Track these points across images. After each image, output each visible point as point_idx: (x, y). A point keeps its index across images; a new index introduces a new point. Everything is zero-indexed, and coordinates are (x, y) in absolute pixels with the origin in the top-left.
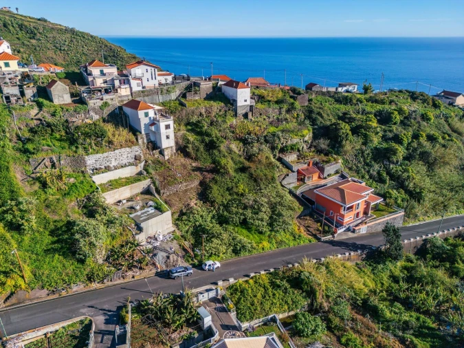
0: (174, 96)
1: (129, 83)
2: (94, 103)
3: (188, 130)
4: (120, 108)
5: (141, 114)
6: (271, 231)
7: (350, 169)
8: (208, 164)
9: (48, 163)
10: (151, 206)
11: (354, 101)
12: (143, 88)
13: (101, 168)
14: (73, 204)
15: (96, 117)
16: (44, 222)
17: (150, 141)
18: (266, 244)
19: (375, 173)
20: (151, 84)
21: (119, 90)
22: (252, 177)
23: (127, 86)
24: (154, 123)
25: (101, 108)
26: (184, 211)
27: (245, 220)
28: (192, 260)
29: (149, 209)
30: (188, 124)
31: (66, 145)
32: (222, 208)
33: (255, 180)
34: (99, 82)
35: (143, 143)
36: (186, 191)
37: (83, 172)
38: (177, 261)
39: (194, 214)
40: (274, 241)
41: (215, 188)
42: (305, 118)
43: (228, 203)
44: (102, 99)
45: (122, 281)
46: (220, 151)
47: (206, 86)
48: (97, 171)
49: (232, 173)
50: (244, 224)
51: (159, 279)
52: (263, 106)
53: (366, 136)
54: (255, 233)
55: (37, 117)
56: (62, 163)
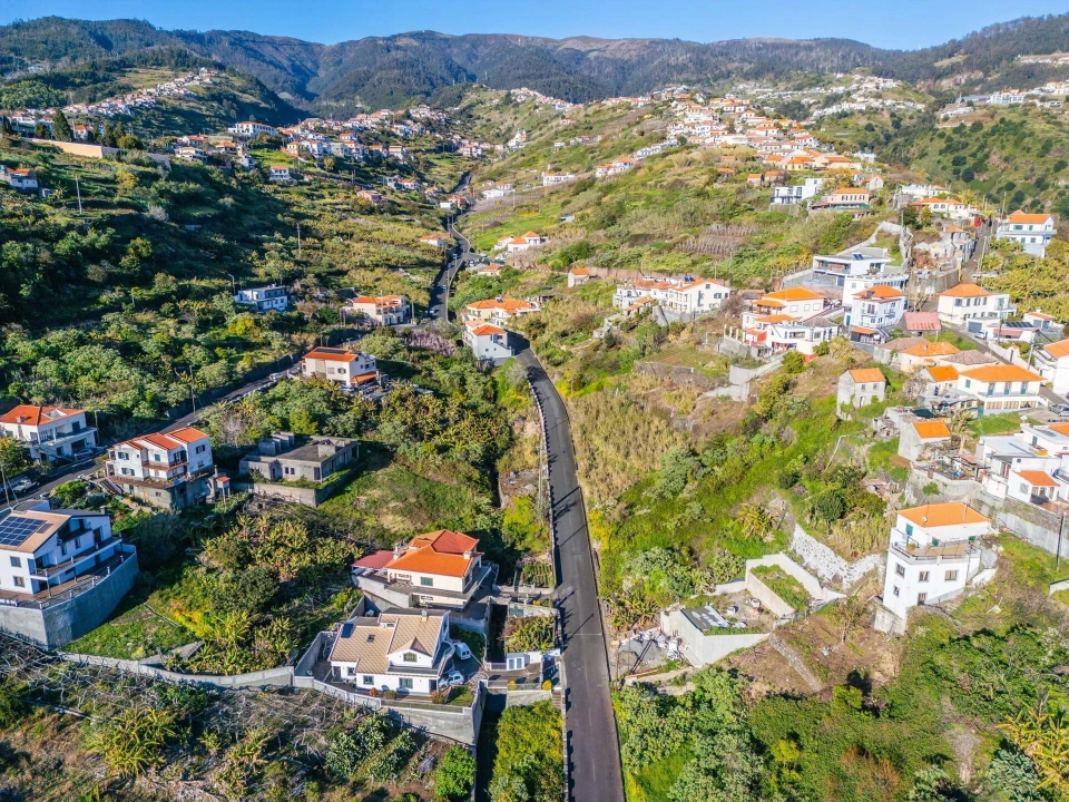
12: (1037, 501)
15: (912, 500)
21: (985, 478)
23: (1004, 480)
25: (925, 489)
44: (930, 476)
48: (792, 552)
56: (787, 515)
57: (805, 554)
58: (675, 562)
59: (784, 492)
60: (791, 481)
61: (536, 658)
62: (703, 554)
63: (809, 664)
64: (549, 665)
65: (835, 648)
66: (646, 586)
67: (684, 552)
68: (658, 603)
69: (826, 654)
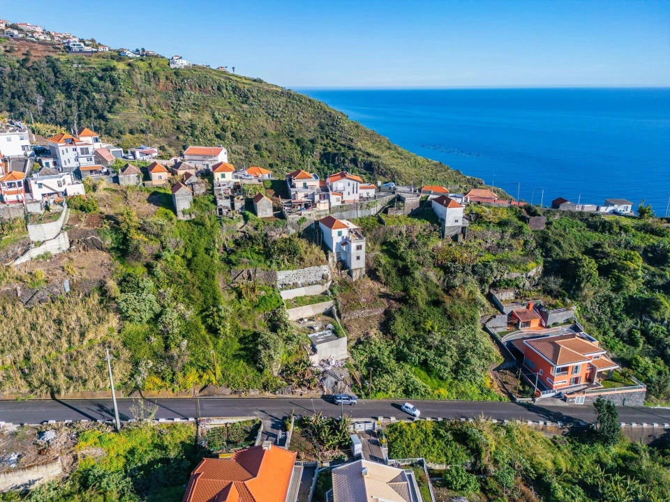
0: (373, 211)
1: (328, 197)
2: (292, 218)
3: (382, 251)
4: (317, 223)
5: (334, 232)
6: (454, 378)
7: (589, 320)
8: (398, 292)
9: (245, 275)
10: (329, 329)
11: (616, 229)
12: (343, 202)
13: (289, 284)
14: (260, 316)
15: (293, 231)
16: (236, 329)
17: (340, 260)
18: (444, 392)
19: (624, 331)
20: (351, 198)
21: (318, 204)
22: (445, 313)
23: (327, 201)
24: (346, 242)
25: (299, 223)
26: (362, 339)
27: (425, 361)
28: (359, 391)
29: (327, 332)
30: (384, 243)
31: (262, 259)
32: (402, 343)
33: (449, 318)
34: (300, 197)
35: (333, 261)
36: (368, 318)
37: (273, 286)
38: (344, 389)
39: (371, 344)
40: (454, 391)
41: (399, 319)
42: (537, 247)
43: (410, 339)
44: (300, 215)
45: (290, 396)
46: (413, 279)
47: (412, 201)
48: (286, 286)
49: (422, 304)
50: (424, 365)
51: (323, 401)
52: (479, 228)
53: (619, 280)
54: (435, 378)
55: (242, 230)
56: (257, 275)
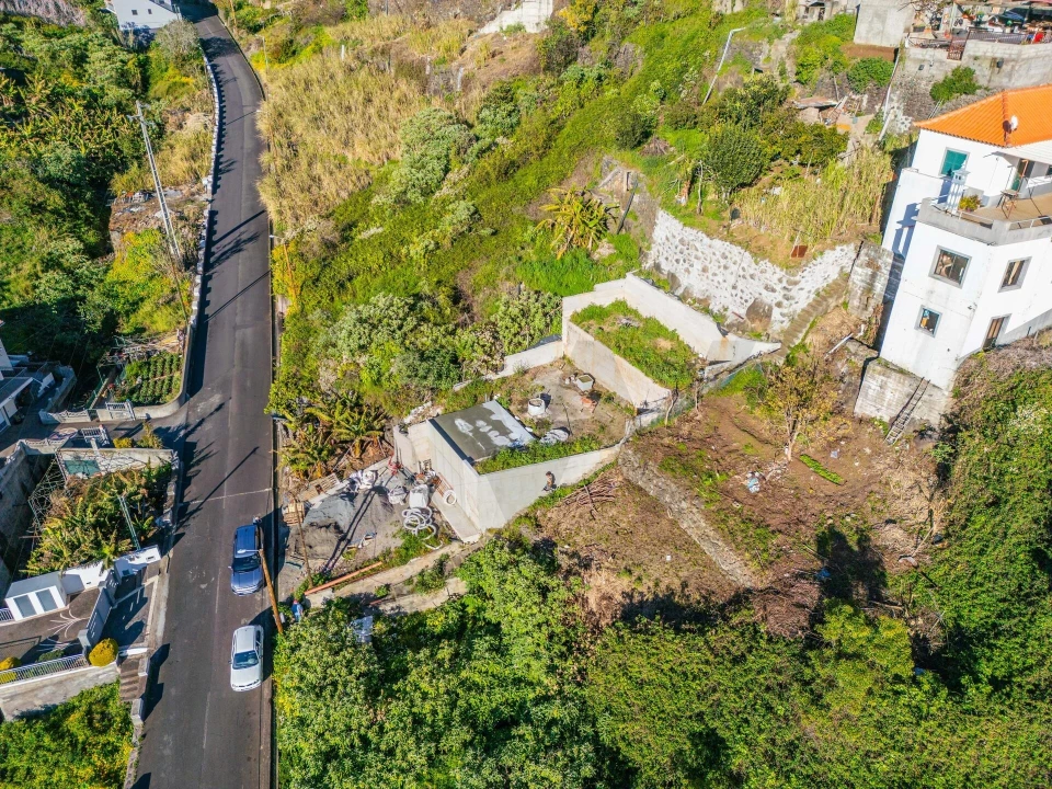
2: (922, 60)
44: (957, 54)
48: (651, 270)
56: (636, 199)
57: (679, 270)
58: (424, 319)
59: (628, 155)
60: (638, 135)
61: (92, 577)
62: (480, 297)
63: (719, 519)
64: (126, 591)
65: (773, 470)
66: (365, 375)
67: (442, 299)
68: (386, 408)
69: (753, 486)
